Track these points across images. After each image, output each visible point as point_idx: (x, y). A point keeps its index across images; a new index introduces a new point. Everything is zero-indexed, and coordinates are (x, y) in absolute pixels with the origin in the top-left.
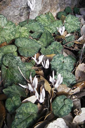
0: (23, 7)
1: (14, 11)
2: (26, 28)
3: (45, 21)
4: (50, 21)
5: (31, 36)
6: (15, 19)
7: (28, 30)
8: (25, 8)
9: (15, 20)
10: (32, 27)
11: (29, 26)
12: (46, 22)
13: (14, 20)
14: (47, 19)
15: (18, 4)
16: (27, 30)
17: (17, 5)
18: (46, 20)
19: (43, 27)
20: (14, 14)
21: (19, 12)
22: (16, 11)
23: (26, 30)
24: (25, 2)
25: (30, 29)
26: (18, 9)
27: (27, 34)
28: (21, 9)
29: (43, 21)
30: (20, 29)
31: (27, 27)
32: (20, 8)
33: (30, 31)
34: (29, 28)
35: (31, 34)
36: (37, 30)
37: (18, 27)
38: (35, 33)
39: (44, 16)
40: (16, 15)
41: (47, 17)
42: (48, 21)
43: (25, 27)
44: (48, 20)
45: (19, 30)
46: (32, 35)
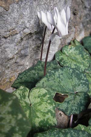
0: (27, 31)
1: (5, 48)
2: (44, 91)
3: (75, 60)
4: (87, 58)
5: (59, 109)
6: (9, 67)
7: (50, 94)
8: (30, 34)
9: (10, 70)
10: (57, 84)
11: (51, 82)
12: (78, 62)
13: (6, 72)
14: (81, 55)
15: (14, 25)
16: (48, 96)
17: (10, 28)
18: (79, 57)
19: (85, 79)
20: (3, 56)
21: (16, 48)
22: (7, 45)
23: (44, 95)
24: (31, 18)
25: (54, 90)
26: (13, 41)
27: (50, 107)
28: (22, 39)
29: (73, 60)
30: (27, 97)
31: (45, 85)
32: (18, 36)
33: (54, 95)
34: (51, 87)
35: (58, 105)
36: (71, 88)
37: (21, 92)
38: (69, 97)
39: (71, 49)
40: (10, 56)
41: (78, 51)
42: (84, 59)
43: (40, 87)
44: (83, 56)
45: (27, 100)
46: (64, 106)
